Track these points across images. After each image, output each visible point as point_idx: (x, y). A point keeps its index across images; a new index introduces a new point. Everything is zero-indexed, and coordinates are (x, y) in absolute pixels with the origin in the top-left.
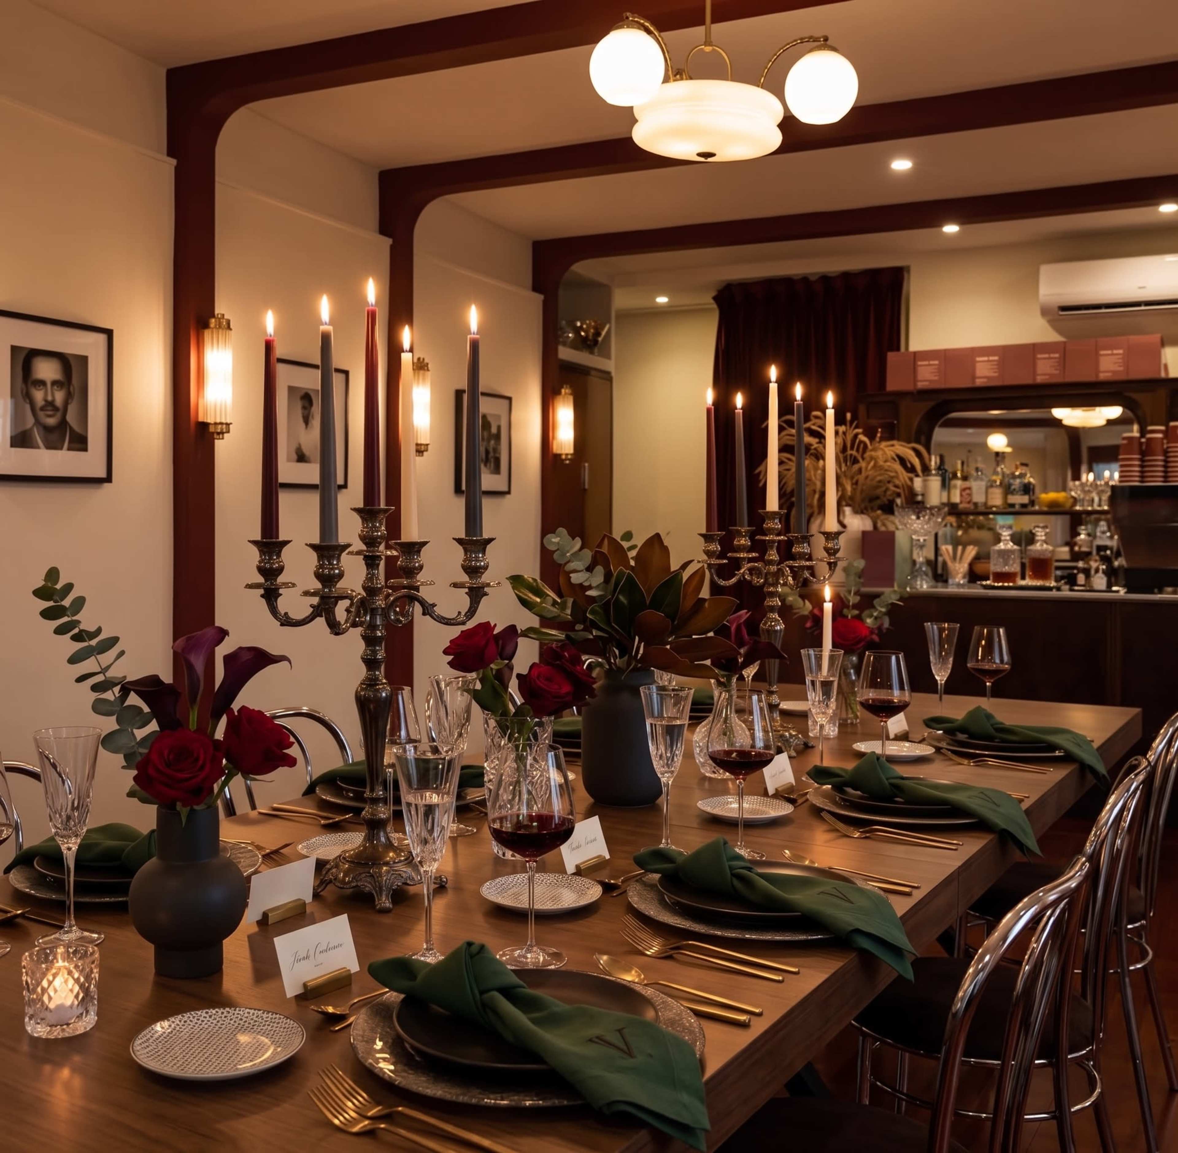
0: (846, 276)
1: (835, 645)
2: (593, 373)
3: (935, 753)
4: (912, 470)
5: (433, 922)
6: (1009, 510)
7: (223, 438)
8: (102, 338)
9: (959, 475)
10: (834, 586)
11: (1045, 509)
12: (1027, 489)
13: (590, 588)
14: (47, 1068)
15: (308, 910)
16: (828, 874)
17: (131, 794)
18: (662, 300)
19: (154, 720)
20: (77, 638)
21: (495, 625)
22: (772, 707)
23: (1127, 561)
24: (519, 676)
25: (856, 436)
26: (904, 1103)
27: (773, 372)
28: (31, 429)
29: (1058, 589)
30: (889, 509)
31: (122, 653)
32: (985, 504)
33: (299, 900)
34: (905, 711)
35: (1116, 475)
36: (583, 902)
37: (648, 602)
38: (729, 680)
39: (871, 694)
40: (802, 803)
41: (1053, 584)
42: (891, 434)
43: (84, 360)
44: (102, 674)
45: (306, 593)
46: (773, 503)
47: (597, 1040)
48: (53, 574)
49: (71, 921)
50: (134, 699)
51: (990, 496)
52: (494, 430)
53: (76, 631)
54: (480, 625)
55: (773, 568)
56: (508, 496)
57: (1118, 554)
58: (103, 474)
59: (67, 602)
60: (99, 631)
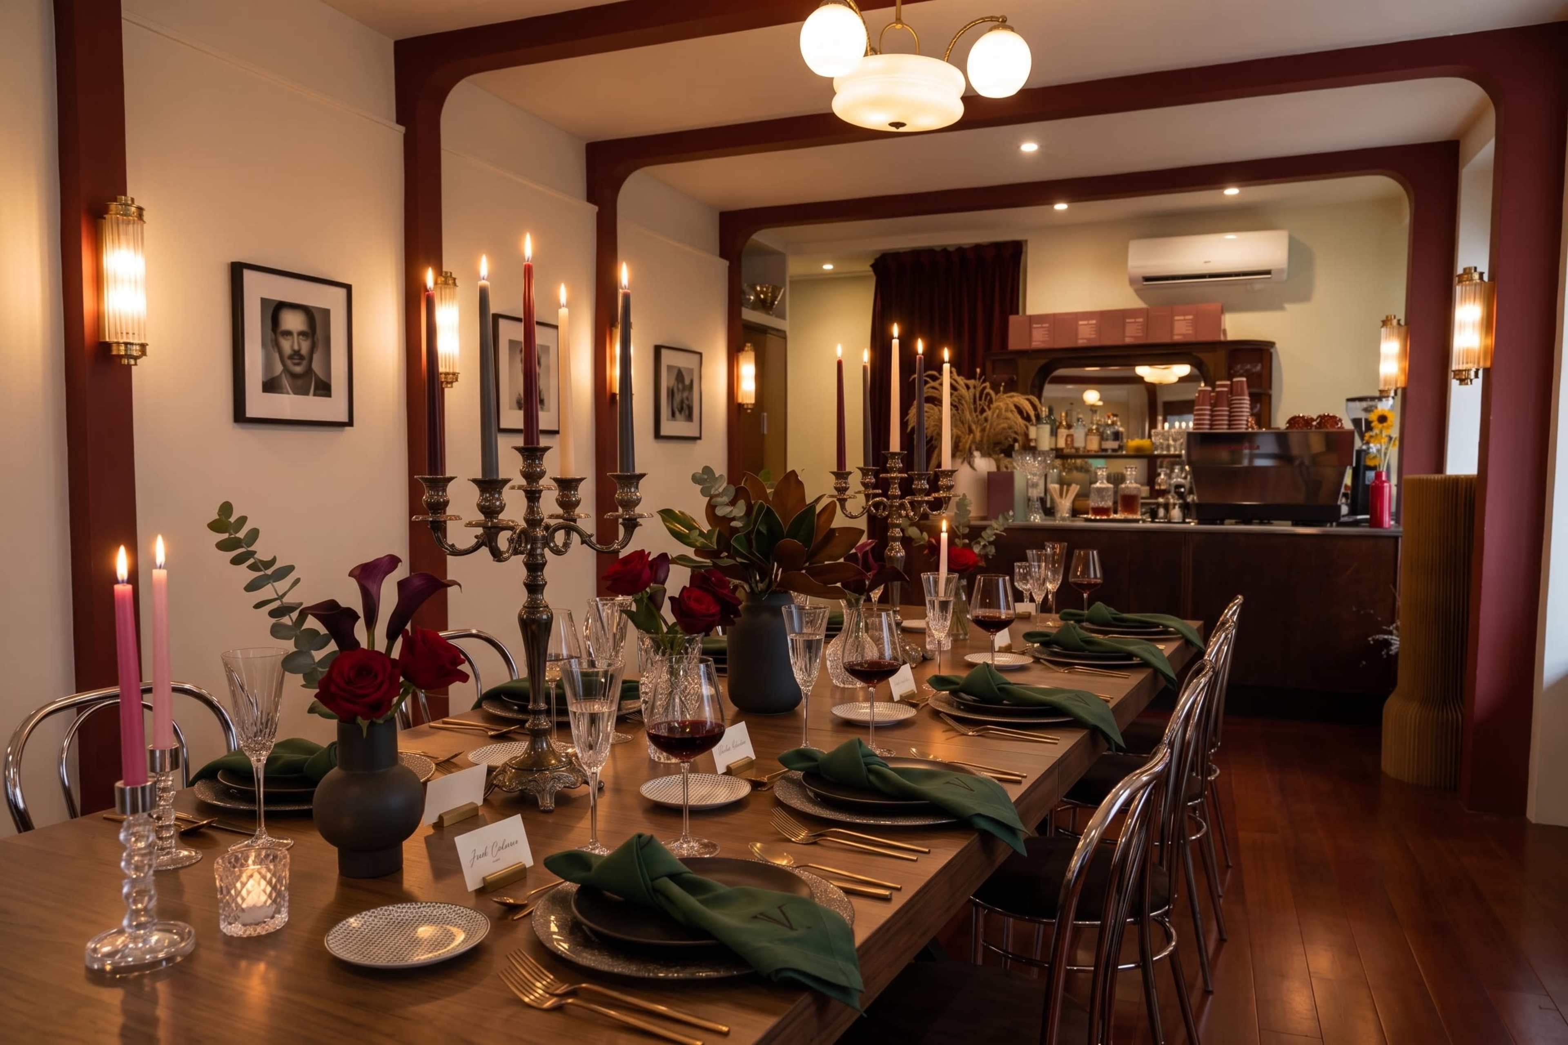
0: (978, 247)
1: (950, 570)
2: (770, 331)
3: (1033, 662)
4: (1027, 418)
5: (598, 818)
6: (1103, 454)
7: (452, 387)
8: (342, 292)
9: (1064, 423)
10: (950, 520)
11: (1131, 453)
12: (1117, 436)
13: (734, 519)
14: (243, 964)
15: (480, 813)
16: (950, 767)
17: (312, 710)
18: (828, 267)
19: (333, 641)
20: (252, 567)
21: (649, 553)
22: (898, 624)
23: (1198, 497)
24: (671, 598)
25: (985, 388)
26: (1009, 961)
27: (896, 330)
28: (279, 377)
29: (1144, 521)
30: (1008, 452)
31: (297, 581)
32: (1085, 448)
33: (472, 803)
34: (1010, 627)
35: (1191, 424)
36: (733, 798)
37: (785, 532)
38: (858, 600)
39: (980, 612)
40: (923, 707)
41: (1139, 517)
42: (1012, 387)
43: (326, 313)
44: (279, 601)
45: (470, 525)
46: (895, 444)
47: (761, 917)
48: (226, 508)
49: (261, 829)
50: (312, 623)
51: (1088, 442)
52: (687, 382)
53: (251, 561)
54: (636, 553)
55: (897, 503)
56: (698, 441)
57: (1191, 492)
58: (344, 418)
59: (241, 535)
60: (274, 561)
